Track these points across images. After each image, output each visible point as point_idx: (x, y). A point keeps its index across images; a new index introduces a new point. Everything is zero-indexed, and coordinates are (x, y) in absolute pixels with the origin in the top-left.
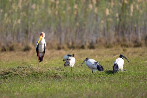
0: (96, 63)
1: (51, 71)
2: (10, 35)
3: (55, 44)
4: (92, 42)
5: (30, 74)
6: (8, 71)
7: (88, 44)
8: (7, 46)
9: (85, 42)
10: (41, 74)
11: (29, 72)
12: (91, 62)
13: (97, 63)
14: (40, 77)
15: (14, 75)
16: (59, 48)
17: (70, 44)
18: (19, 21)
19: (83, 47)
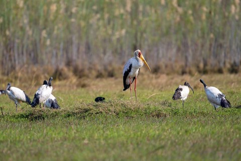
0: (220, 96)
1: (152, 107)
2: (109, 53)
3: (178, 66)
4: (235, 63)
5: (120, 111)
6: (86, 107)
7: (228, 66)
8: (106, 69)
9: (225, 63)
10: (137, 111)
11: (119, 108)
12: (213, 94)
13: (223, 96)
14: (135, 116)
15: (96, 114)
16: (183, 73)
17: (202, 65)
18: (123, 32)
19: (220, 71)
